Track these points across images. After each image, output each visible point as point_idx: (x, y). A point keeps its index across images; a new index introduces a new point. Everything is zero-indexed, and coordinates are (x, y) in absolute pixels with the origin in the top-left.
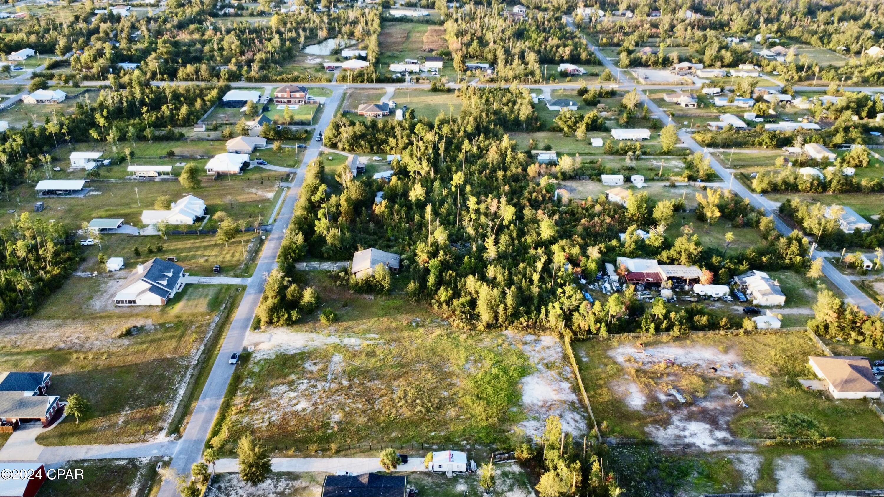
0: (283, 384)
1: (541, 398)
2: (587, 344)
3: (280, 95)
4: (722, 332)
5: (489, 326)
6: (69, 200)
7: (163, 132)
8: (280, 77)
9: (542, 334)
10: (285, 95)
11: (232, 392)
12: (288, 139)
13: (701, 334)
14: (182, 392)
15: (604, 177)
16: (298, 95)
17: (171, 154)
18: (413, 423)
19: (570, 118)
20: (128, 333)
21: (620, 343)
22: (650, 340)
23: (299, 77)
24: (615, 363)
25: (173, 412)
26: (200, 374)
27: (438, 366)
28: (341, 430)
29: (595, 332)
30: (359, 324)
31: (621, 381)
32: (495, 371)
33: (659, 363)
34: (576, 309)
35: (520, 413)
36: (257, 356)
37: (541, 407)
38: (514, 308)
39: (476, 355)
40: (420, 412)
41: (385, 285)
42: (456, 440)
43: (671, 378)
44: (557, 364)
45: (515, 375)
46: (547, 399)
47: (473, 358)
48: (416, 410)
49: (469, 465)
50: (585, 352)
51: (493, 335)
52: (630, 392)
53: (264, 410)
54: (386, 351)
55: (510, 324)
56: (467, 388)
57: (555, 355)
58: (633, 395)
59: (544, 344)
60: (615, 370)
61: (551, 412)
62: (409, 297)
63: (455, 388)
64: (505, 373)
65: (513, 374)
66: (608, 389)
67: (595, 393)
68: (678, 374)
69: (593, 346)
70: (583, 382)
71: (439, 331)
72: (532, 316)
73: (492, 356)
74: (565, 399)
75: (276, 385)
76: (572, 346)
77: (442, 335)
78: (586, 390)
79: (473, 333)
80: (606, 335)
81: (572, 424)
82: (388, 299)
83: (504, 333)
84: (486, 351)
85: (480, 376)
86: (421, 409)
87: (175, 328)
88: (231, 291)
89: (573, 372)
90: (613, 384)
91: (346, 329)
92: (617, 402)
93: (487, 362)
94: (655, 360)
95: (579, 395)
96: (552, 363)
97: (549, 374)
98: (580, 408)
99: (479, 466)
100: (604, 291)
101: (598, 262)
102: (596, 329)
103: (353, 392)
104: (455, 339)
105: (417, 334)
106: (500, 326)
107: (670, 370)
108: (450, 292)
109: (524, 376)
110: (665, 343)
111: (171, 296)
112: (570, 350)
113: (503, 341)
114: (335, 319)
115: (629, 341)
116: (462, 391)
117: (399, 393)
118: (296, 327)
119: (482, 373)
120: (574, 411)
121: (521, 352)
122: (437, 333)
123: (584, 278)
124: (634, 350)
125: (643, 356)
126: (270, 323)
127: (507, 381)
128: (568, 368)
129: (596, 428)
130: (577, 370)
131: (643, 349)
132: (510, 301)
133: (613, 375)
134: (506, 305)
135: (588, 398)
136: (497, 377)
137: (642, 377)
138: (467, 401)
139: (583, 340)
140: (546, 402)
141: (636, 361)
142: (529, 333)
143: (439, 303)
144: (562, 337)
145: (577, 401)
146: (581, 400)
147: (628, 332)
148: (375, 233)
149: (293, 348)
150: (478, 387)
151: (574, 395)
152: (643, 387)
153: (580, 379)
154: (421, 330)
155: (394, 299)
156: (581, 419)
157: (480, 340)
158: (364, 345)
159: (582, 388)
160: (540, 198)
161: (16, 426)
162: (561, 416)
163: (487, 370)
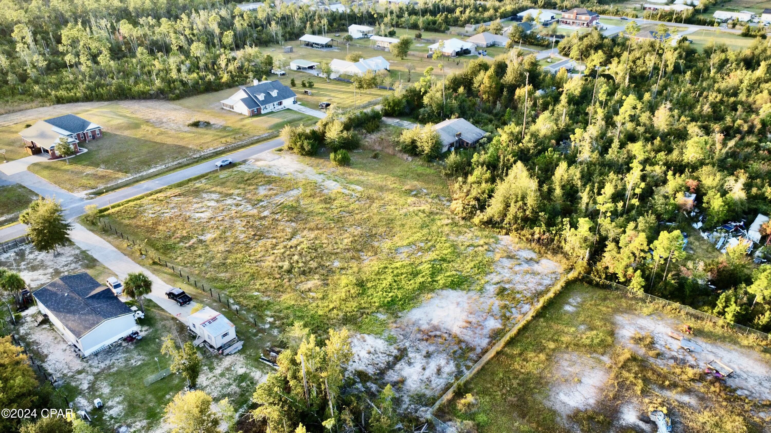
0: (221, 193)
1: (436, 322)
2: (601, 293)
5: (490, 223)
10: (572, 16)
11: (180, 185)
12: (531, 44)
14: (152, 171)
16: (583, 17)
17: (418, 36)
20: (196, 124)
21: (657, 313)
22: (718, 331)
24: (612, 334)
25: (120, 181)
26: (187, 165)
27: (372, 236)
28: (190, 248)
29: (622, 280)
30: (362, 175)
31: (587, 359)
32: (425, 267)
33: (692, 367)
34: (616, 241)
35: (383, 324)
36: (243, 168)
37: (420, 331)
38: (533, 211)
39: (430, 244)
40: (281, 267)
41: (426, 148)
42: (268, 313)
43: (686, 399)
44: (518, 296)
45: (441, 282)
46: (442, 326)
47: (422, 245)
48: (280, 264)
49: (230, 344)
50: (579, 300)
51: (486, 233)
52: (580, 382)
53: (173, 205)
54: (346, 204)
55: (517, 230)
56: (365, 269)
57: (530, 285)
58: (579, 388)
59: (536, 267)
60: (596, 341)
61: (424, 343)
62: (445, 168)
63: (354, 264)
64: (433, 275)
65: (441, 279)
66: (549, 358)
67: (520, 354)
68: (710, 399)
69: (605, 299)
70: (520, 331)
71: (426, 207)
72: (554, 230)
73: (445, 252)
74: (467, 338)
75: (215, 192)
76: (569, 285)
77: (424, 212)
78: (511, 343)
79: (462, 222)
80: (640, 293)
81: (428, 373)
82: (422, 166)
83: (500, 237)
84: (447, 245)
85: (398, 265)
86: (286, 265)
87: (229, 131)
88: (310, 122)
89: (525, 314)
90: (566, 356)
91: (343, 174)
92: (539, 383)
93: (432, 255)
94: (691, 360)
95: (491, 344)
96: (513, 291)
97: (490, 302)
98: (471, 360)
99: (241, 352)
100: (719, 246)
101: (735, 203)
102: (625, 276)
103: (258, 223)
104: (433, 220)
105: (401, 201)
106: (502, 228)
107: (700, 387)
108: (488, 175)
109: (453, 288)
110: (741, 346)
111: (263, 112)
112: (558, 287)
113: (486, 244)
114: (344, 162)
115: (677, 318)
116: (356, 269)
117: (294, 242)
118: (307, 159)
119: (407, 262)
120: (455, 359)
121: (491, 262)
122: (422, 208)
123: (703, 222)
124: (669, 331)
125: (675, 345)
126: (291, 148)
127: (422, 283)
128: (526, 307)
129: (449, 395)
130: (531, 313)
131: (687, 336)
132: (531, 201)
133: (585, 346)
134: (525, 204)
135: (498, 353)
136: (415, 274)
137: (629, 371)
138: (344, 281)
139: (597, 285)
140: (436, 328)
141: (651, 345)
142: (533, 250)
143: (465, 182)
144: (571, 269)
145: (479, 350)
146: (485, 351)
147: (683, 303)
148: (496, 115)
149: (277, 171)
150: (378, 273)
151: (487, 340)
152: (613, 385)
153: (520, 326)
154: (411, 200)
155: (429, 167)
156: (450, 374)
157: (460, 232)
158: (335, 191)
159: (507, 338)
160: (745, 128)
161: (37, 151)
162: (428, 355)
163: (417, 262)
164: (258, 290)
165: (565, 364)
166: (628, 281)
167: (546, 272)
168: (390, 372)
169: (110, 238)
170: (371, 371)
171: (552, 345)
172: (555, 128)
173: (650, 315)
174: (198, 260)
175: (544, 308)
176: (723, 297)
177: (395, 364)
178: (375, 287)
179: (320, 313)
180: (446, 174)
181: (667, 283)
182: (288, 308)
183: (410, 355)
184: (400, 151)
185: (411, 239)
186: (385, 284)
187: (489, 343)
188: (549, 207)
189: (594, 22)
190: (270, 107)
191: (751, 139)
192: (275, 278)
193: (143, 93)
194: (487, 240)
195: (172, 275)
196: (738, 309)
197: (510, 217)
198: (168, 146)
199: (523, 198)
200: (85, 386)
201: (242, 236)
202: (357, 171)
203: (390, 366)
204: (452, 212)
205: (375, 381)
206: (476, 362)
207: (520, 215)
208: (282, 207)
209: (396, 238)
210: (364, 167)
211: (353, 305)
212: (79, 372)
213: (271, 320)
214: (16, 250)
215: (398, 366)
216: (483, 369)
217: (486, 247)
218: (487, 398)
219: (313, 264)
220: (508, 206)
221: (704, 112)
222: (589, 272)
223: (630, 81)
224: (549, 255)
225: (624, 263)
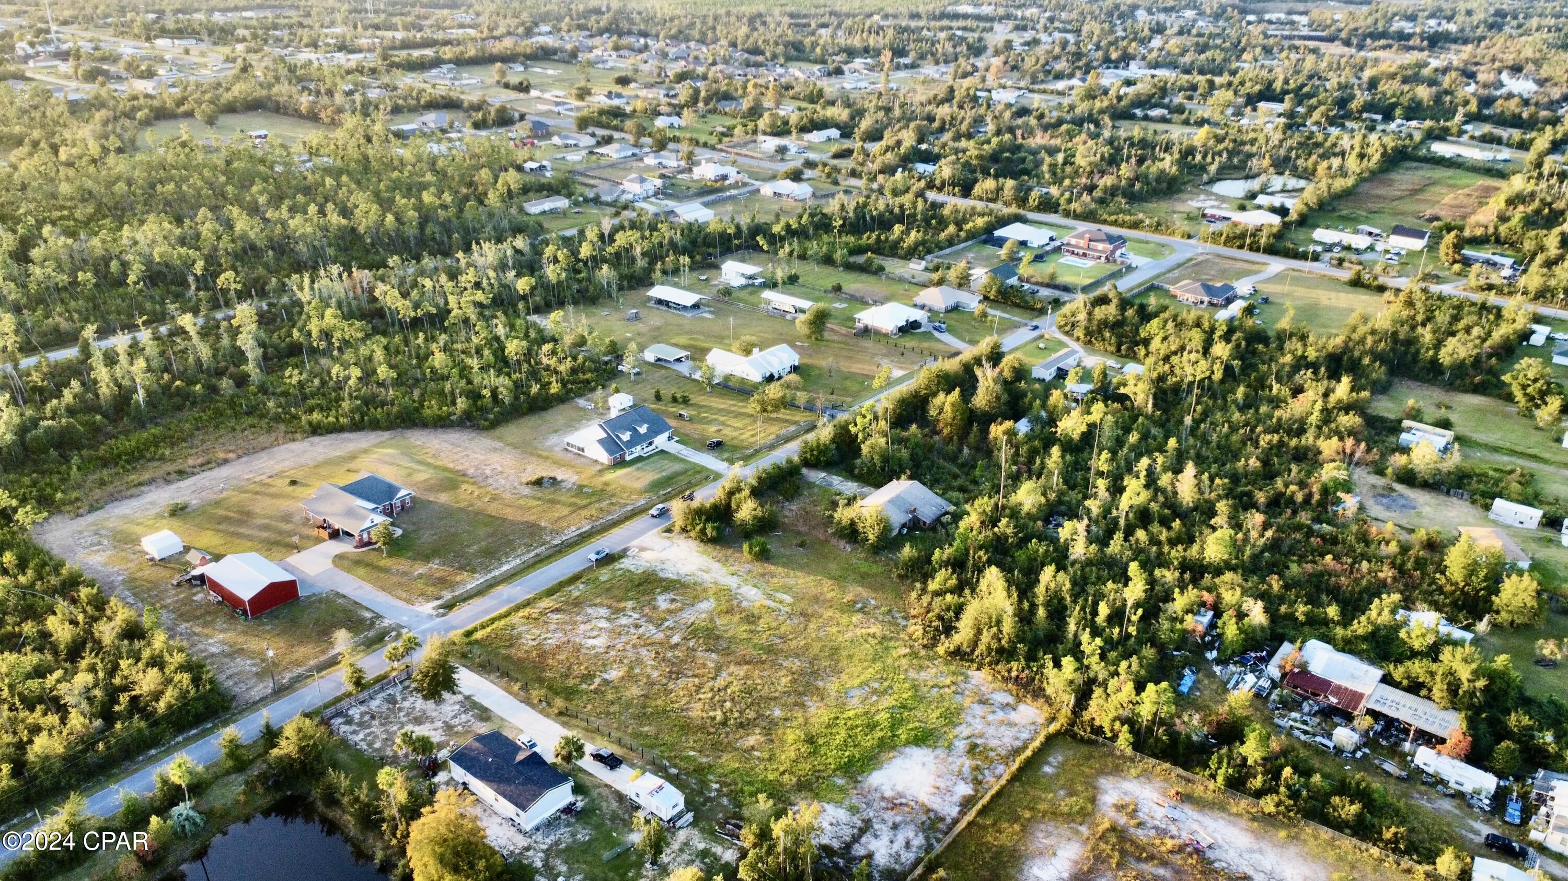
0: (609, 607)
1: (900, 788)
2: (1085, 749)
3: (1073, 241)
4: (1375, 851)
5: (957, 654)
6: (671, 316)
7: (861, 259)
8: (1113, 218)
9: (1029, 700)
10: (1082, 243)
11: (550, 592)
12: (1015, 306)
13: (1326, 833)
14: (505, 568)
15: (1498, 503)
16: (1100, 246)
17: (838, 289)
18: (686, 728)
19: (1535, 380)
20: (539, 482)
21: (1145, 774)
22: (1209, 796)
23: (1142, 221)
24: (1093, 800)
25: (469, 587)
26: (549, 557)
27: (815, 673)
28: (596, 691)
29: (1109, 735)
30: (787, 576)
31: (1064, 829)
32: (883, 717)
33: (1172, 837)
34: (1105, 685)
35: (842, 790)
36: (626, 563)
37: (883, 798)
38: (1010, 641)
39: (886, 684)
40: (714, 718)
41: (871, 537)
42: (711, 777)
43: (1161, 872)
44: (992, 754)
45: (903, 737)
46: (908, 793)
47: (876, 685)
48: (712, 714)
49: (680, 815)
50: (1060, 758)
51: (953, 668)
52: (1055, 854)
53: (552, 627)
54: (774, 624)
55: (990, 664)
56: (813, 720)
57: (1006, 740)
58: (1053, 860)
59: (1013, 716)
60: (1076, 809)
61: (890, 813)
62: (896, 566)
63: (798, 713)
64: (893, 727)
65: (903, 734)
66: (1024, 829)
67: (994, 825)
68: (1186, 872)
69: (1089, 757)
70: (993, 798)
71: (876, 629)
72: (1034, 666)
73: (905, 696)
74: (935, 807)
75: (601, 605)
76: (1050, 740)
77: (874, 636)
78: (983, 812)
79: (923, 652)
80: (1129, 751)
81: (896, 846)
82: (866, 560)
83: (970, 673)
84: (907, 685)
85: (851, 714)
86: (719, 715)
87: (589, 495)
88: (698, 476)
89: (999, 777)
90: (1042, 827)
91: (763, 575)
92: (1012, 856)
93: (888, 701)
94: (1173, 830)
95: (962, 813)
96: (986, 749)
97: (959, 762)
98: (941, 831)
99: (694, 824)
100: (1230, 686)
101: (1254, 630)
102: (1112, 730)
103: (669, 655)
104: (887, 649)
105: (844, 620)
106: (972, 661)
107: (1177, 859)
108: (953, 582)
109: (917, 745)
110: (1230, 814)
111: (628, 458)
112: (1037, 744)
113: (954, 683)
114: (764, 555)
115: (1166, 780)
116: (801, 720)
117: (720, 682)
118: (710, 548)
119: (860, 710)
120: (924, 831)
121: (960, 710)
122: (871, 631)
123: (1218, 650)
124: (1155, 796)
125: (1159, 813)
126: (684, 530)
127: (881, 739)
128: (1001, 768)
129: (919, 871)
130: (1006, 777)
131: (1173, 803)
132: (1008, 626)
133: (1062, 814)
134: (1000, 631)
135: (970, 824)
136: (872, 726)
137: (1107, 843)
138: (790, 737)
139: (1082, 740)
140: (901, 796)
141: (1133, 813)
142: (1009, 691)
143: (924, 590)
144: (1053, 719)
145: (949, 820)
146: (956, 822)
147: (1175, 763)
148: (963, 465)
149: (674, 570)
150: (829, 726)
151: (957, 809)
152: (1088, 858)
153: (993, 791)
154: (856, 618)
155: (875, 562)
156: (920, 848)
157: (921, 667)
158: (757, 604)
159: (979, 806)
160: (1299, 497)
161: (335, 535)
162: (895, 827)
163: (873, 710)
164: (693, 749)
165: (1040, 835)
166: (1115, 737)
167: (1024, 722)
168: (856, 846)
169: (492, 677)
170: (836, 844)
171: (1027, 814)
172: (1043, 500)
173: (1138, 777)
174: (612, 710)
175: (1021, 770)
176: (1215, 757)
177: (860, 836)
178: (827, 744)
179: (771, 777)
180: (900, 576)
181: (1158, 739)
182: (733, 772)
183: (876, 826)
184: (834, 534)
185: (862, 678)
186: (839, 739)
187: (960, 812)
188: (1029, 635)
189: (1118, 253)
190: (637, 451)
191: (1304, 517)
192: (709, 734)
193: (440, 418)
194: (954, 679)
195: (587, 730)
196: (1230, 771)
197: (982, 647)
198: (512, 523)
199: (999, 622)
200: (539, 864)
201: (655, 674)
202: (780, 570)
203: (856, 839)
204: (910, 636)
205: (842, 856)
206: (946, 834)
207: (995, 646)
208: (693, 632)
209: (843, 676)
210: (790, 563)
211: (805, 767)
212: (528, 849)
213: (716, 786)
214: (383, 695)
215: (864, 840)
216: (954, 841)
217: (953, 688)
218: (959, 873)
219: (751, 714)
220: (979, 632)
221: (1250, 468)
222: (1072, 724)
223: (1155, 405)
224: (1029, 699)
225: (1111, 716)
